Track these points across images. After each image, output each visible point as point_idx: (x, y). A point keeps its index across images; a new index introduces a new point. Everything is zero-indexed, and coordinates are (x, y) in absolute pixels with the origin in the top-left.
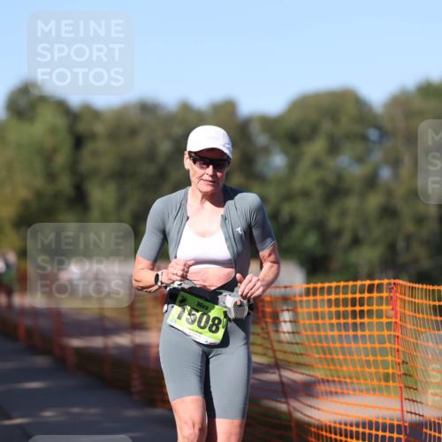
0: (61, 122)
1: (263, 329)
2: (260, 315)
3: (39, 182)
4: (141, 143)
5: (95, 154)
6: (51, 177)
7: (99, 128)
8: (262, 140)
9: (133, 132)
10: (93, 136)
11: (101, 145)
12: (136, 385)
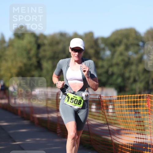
0: (33, 40)
1: (102, 111)
3: (25, 61)
4: (60, 47)
5: (45, 51)
6: (29, 59)
7: (46, 42)
8: (102, 46)
9: (58, 43)
10: (44, 45)
11: (47, 48)
12: (59, 131)
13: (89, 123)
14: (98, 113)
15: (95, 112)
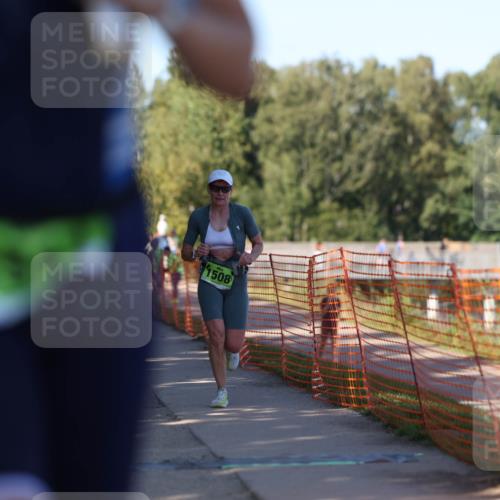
2: (458, 301)
6: (220, 145)
13: (416, 356)
14: (446, 323)
15: (437, 321)
